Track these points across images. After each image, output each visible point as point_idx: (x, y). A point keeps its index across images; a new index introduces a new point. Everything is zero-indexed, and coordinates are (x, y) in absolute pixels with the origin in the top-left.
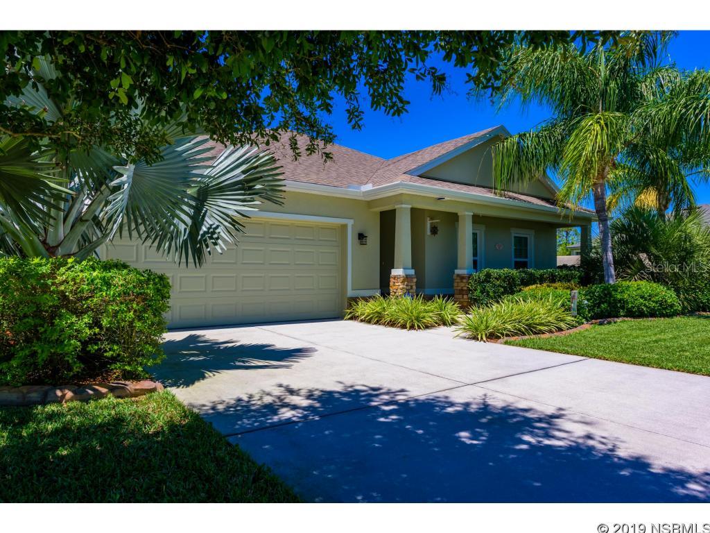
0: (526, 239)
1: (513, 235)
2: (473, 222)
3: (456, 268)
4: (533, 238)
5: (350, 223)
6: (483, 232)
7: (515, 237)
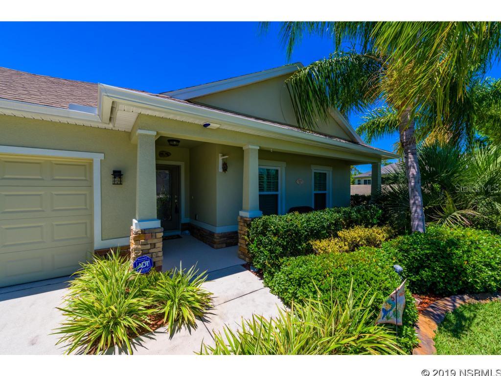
0: (325, 174)
1: (314, 171)
2: (260, 158)
3: (241, 209)
4: (331, 173)
5: (97, 158)
6: (284, 168)
7: (315, 173)
